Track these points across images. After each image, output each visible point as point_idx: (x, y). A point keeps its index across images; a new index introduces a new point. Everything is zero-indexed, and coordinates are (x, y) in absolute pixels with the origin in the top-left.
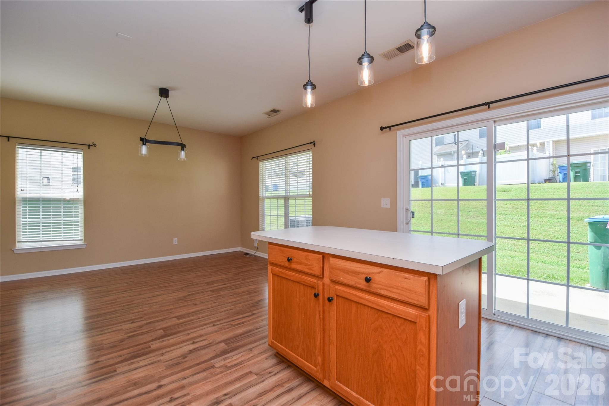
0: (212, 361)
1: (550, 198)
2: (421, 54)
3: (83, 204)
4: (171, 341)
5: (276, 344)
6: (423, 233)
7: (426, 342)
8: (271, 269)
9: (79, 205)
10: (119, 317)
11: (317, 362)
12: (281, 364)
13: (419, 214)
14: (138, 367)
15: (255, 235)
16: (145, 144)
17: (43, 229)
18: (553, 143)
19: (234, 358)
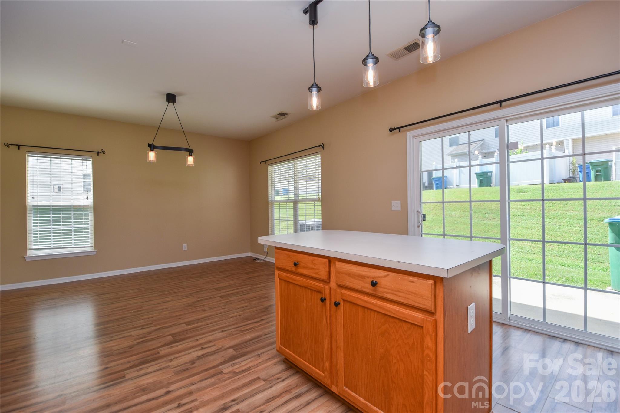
0: (220, 367)
1: (570, 198)
2: (426, 54)
3: (92, 211)
4: (180, 347)
5: (284, 349)
6: (437, 236)
7: (433, 346)
8: (278, 273)
9: (89, 212)
10: (128, 323)
11: (325, 368)
12: (290, 370)
13: (434, 216)
14: (146, 373)
15: (262, 240)
16: (153, 150)
17: (53, 236)
18: (572, 141)
19: (243, 364)
